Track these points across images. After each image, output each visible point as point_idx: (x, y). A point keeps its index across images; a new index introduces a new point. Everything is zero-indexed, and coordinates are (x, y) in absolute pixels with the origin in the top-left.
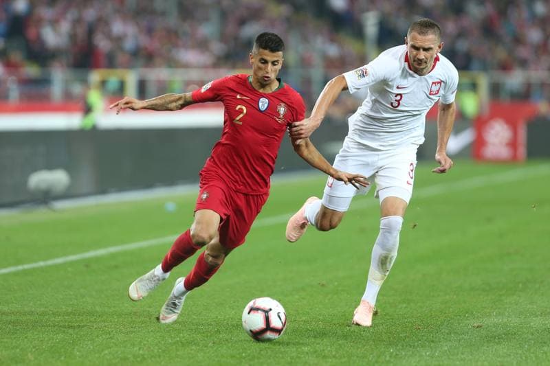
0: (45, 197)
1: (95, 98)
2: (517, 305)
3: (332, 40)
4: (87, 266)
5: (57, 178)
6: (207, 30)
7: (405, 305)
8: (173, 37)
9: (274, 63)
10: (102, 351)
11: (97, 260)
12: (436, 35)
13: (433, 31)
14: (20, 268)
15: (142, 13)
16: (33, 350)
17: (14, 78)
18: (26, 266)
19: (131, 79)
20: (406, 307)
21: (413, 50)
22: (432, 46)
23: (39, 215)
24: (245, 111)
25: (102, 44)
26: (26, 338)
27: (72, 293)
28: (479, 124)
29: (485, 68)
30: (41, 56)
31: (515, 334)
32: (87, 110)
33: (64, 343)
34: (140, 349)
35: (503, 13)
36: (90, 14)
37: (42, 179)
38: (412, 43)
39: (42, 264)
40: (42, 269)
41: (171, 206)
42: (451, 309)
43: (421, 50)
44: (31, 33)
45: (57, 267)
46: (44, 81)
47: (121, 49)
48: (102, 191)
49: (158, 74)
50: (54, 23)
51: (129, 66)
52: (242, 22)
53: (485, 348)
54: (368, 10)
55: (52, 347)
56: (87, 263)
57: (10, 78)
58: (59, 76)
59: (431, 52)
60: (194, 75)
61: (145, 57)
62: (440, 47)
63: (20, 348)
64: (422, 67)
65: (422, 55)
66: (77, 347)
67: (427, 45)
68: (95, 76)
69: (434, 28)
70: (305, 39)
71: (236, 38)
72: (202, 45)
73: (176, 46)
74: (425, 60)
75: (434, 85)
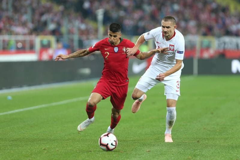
3: (82, 22)
13: (171, 20)
24: (108, 54)
31: (165, 154)
35: (159, 9)
41: (10, 98)
54: (98, 9)
71: (39, 21)
74: (168, 32)
75: (171, 46)
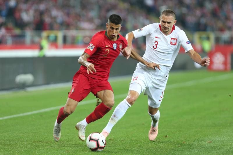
0: (23, 86)
1: (45, 43)
2: (227, 132)
3: (147, 18)
4: (41, 116)
5: (28, 78)
6: (93, 14)
7: (178, 133)
8: (78, 17)
9: (116, 29)
10: (48, 152)
11: (46, 113)
12: (173, 16)
13: (172, 14)
14: (12, 116)
15: (65, 7)
16: (18, 152)
17: (9, 34)
18: (15, 116)
19: (60, 35)
20: (179, 134)
21: (163, 23)
22: (171, 21)
23: (21, 93)
24: (109, 52)
25: (47, 20)
26: (15, 147)
27: (35, 127)
28: (211, 54)
29: (213, 30)
30: (21, 25)
32: (41, 48)
33: (31, 149)
34: (64, 152)
35: (221, 7)
36: (42, 7)
37: (22, 78)
38: (162, 20)
39: (21, 115)
40: (21, 117)
42: (198, 135)
43: (166, 23)
44: (17, 15)
45: (28, 116)
46: (22, 36)
47: (56, 22)
48: (47, 83)
49: (72, 33)
50: (27, 11)
51: (59, 29)
52: (108, 10)
53: (213, 151)
55: (26, 151)
56: (41, 115)
57: (8, 35)
58: (29, 34)
59: (171, 24)
60: (88, 33)
61: (66, 25)
62: (175, 22)
63: (12, 151)
64: (167, 31)
65: (167, 25)
66: (37, 151)
67: (169, 21)
68: (44, 34)
69: (172, 13)
70: (135, 18)
72: (91, 20)
73: (79, 20)
74: (168, 27)
75: (172, 40)
